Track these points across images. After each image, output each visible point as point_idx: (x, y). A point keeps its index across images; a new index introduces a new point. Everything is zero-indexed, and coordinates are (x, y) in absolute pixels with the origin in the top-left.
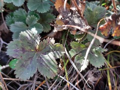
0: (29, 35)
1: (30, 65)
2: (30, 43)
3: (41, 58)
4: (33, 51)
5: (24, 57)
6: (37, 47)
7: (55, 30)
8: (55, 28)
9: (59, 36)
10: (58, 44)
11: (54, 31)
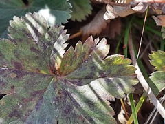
0: (35, 30)
1: (37, 114)
2: (38, 51)
3: (66, 94)
4: (43, 72)
5: (20, 90)
6: (58, 63)
7: (109, 15)
8: (108, 8)
9: (114, 30)
10: (118, 58)
11: (106, 17)
